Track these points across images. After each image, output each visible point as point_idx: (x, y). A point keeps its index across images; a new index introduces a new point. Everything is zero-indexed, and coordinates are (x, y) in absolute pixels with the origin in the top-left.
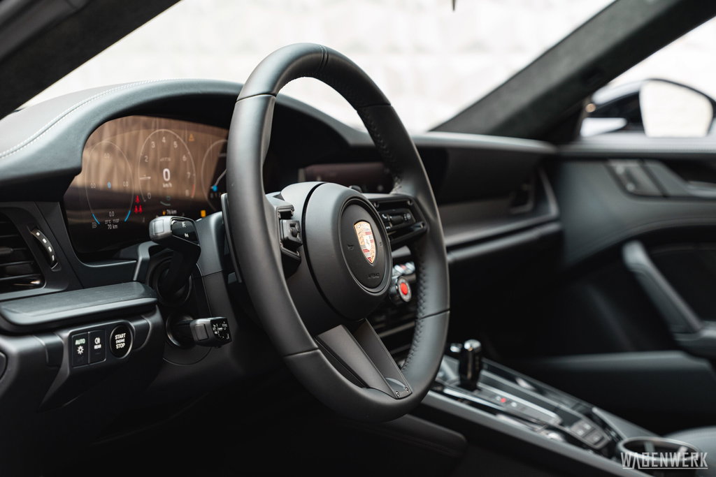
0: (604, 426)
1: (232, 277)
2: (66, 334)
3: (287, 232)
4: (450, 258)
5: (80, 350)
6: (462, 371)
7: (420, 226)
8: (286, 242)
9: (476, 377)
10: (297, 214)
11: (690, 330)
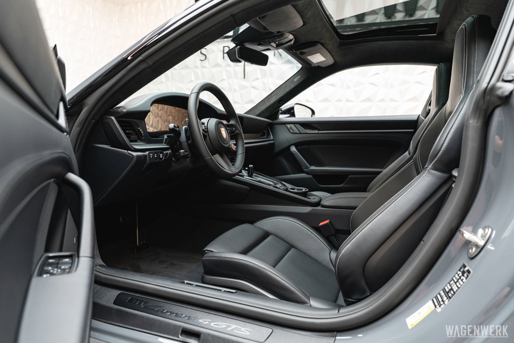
0: (285, 185)
1: (190, 142)
2: (148, 152)
3: (204, 128)
4: (246, 145)
5: (151, 157)
6: (248, 173)
7: (237, 132)
8: (203, 130)
9: (252, 174)
10: (206, 125)
11: (307, 168)
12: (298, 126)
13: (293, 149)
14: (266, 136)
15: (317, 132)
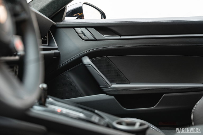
9: (46, 101)
11: (108, 86)
12: (92, 30)
13: (87, 61)
14: (47, 44)
15: (118, 37)
